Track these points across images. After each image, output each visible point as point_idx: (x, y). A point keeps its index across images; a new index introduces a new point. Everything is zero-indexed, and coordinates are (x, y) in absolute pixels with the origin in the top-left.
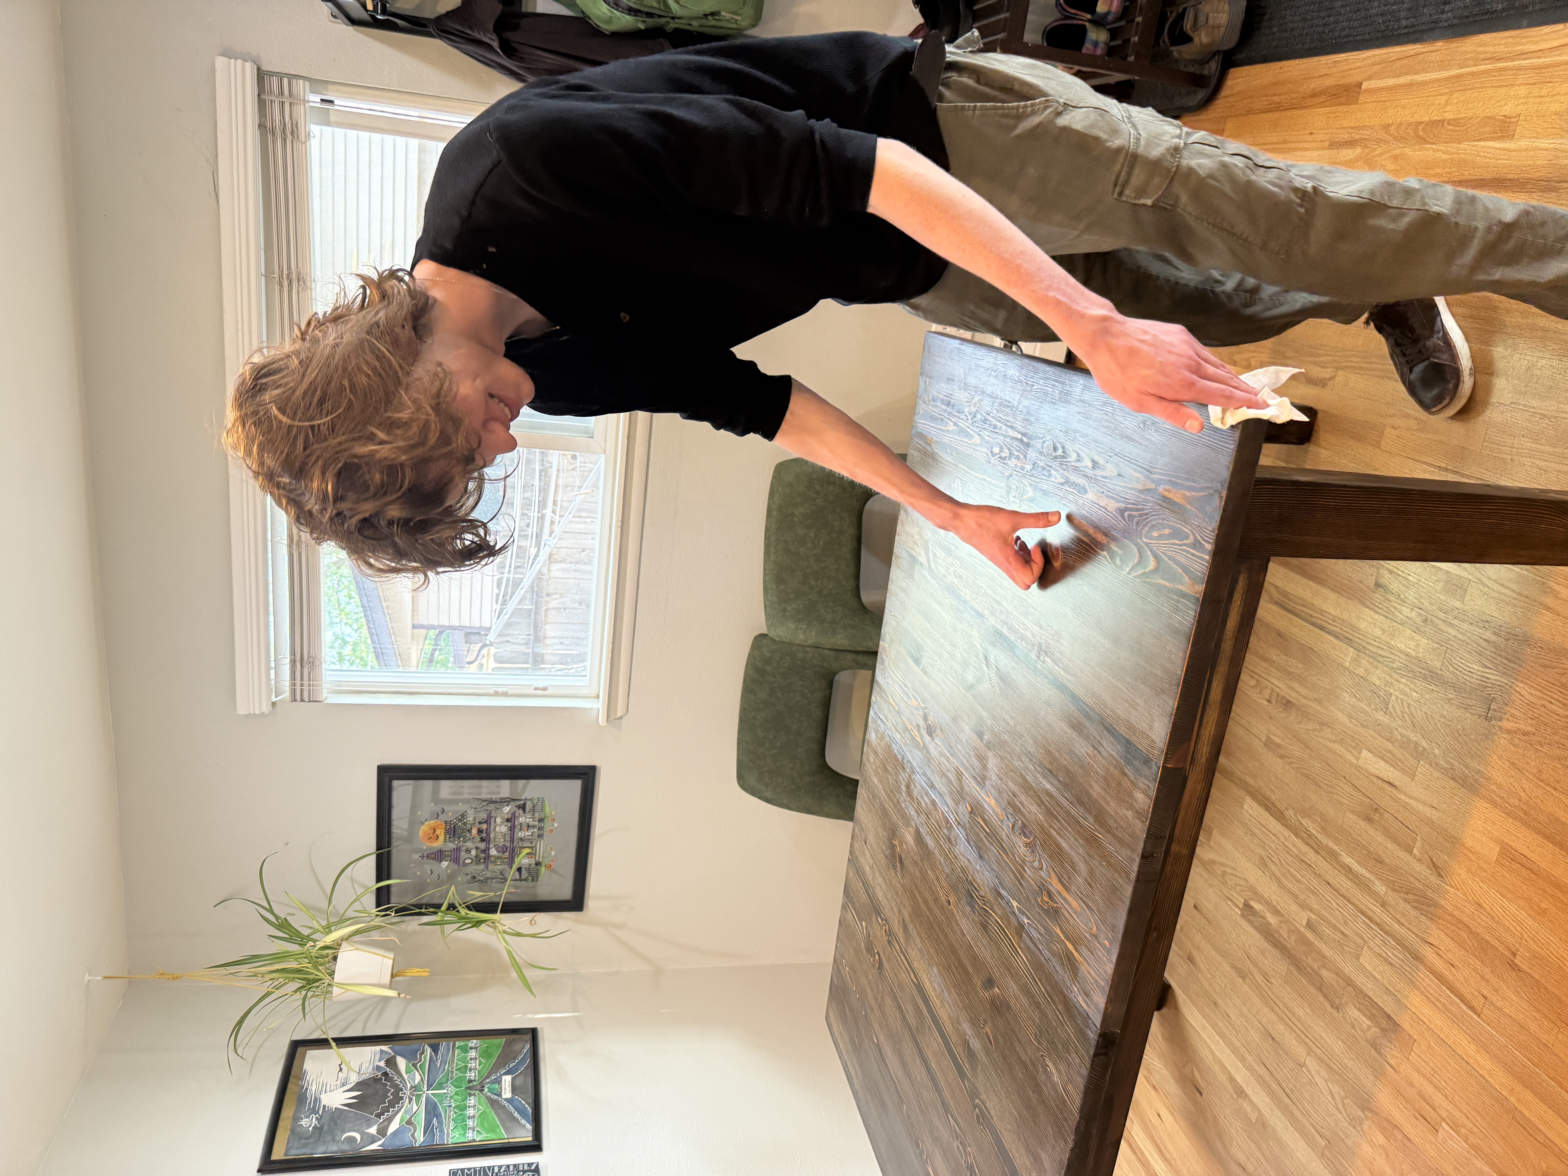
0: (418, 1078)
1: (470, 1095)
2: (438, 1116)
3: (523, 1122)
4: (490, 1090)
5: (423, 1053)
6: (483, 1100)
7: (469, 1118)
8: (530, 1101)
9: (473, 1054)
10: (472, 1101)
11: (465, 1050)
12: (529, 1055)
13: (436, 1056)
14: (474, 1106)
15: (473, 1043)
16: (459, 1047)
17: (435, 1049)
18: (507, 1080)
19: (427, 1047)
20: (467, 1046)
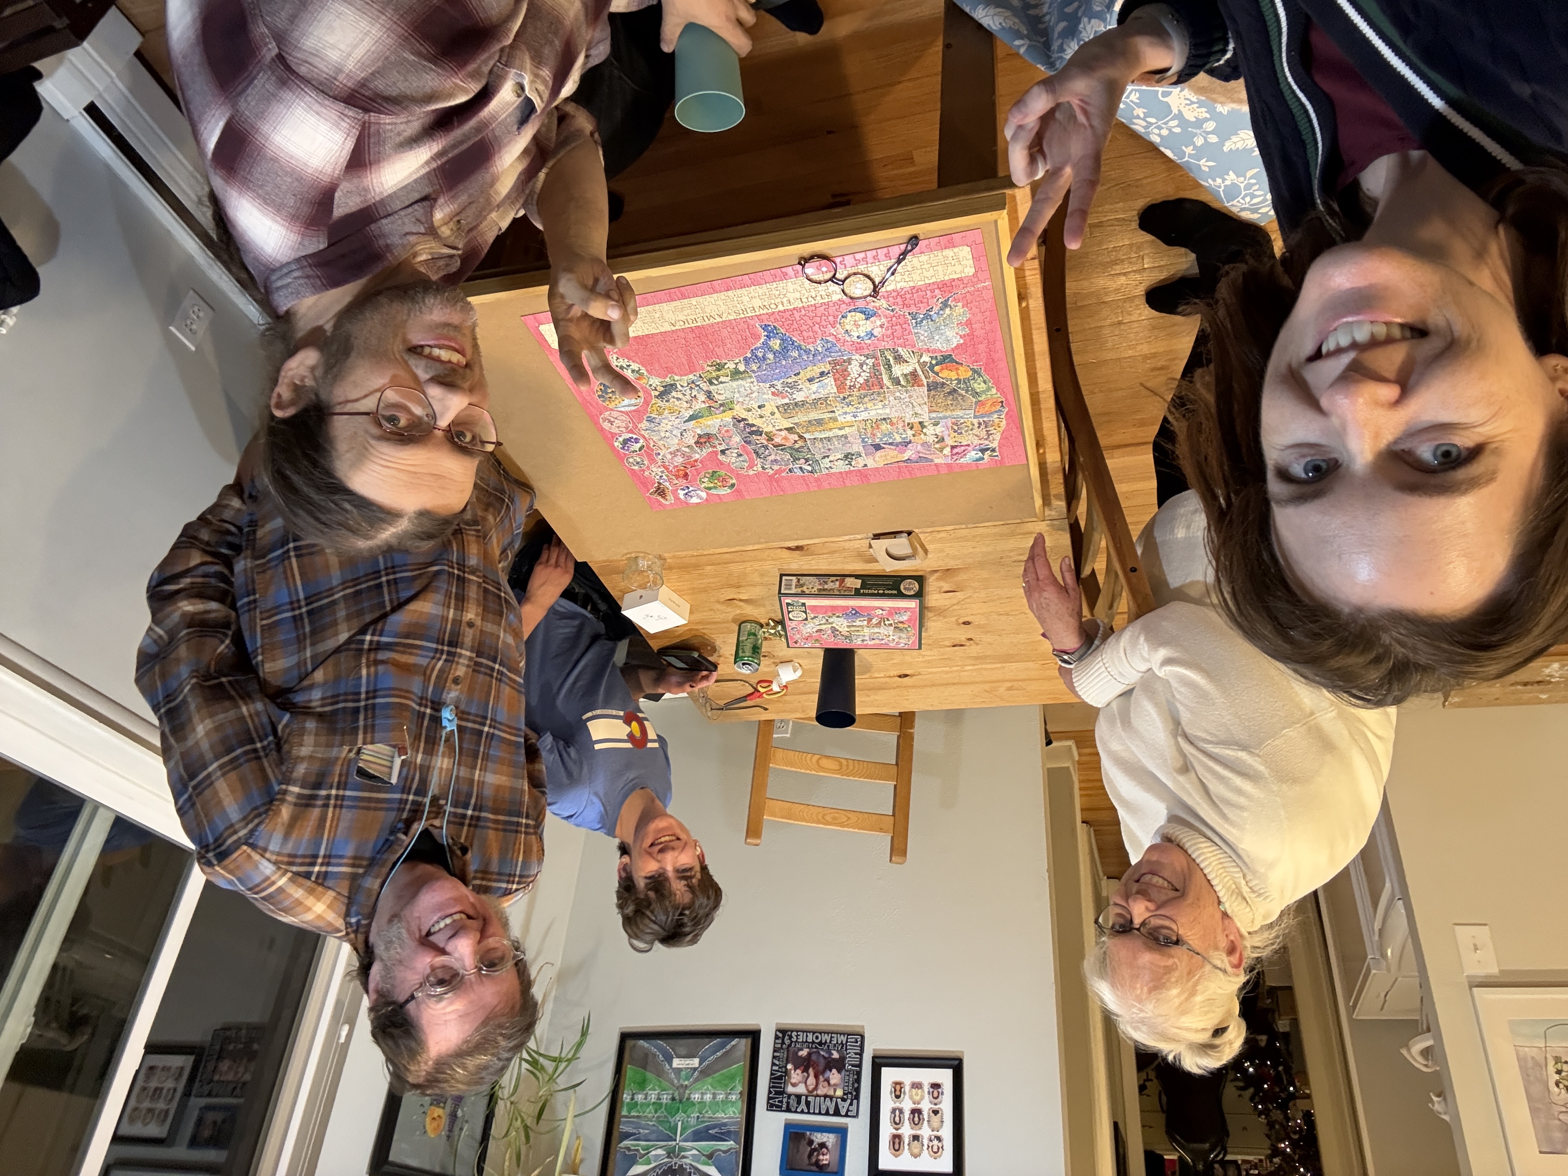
0: (660, 1152)
1: (688, 1099)
2: (708, 1128)
3: (728, 1047)
4: (687, 1079)
5: (629, 1149)
6: (698, 1085)
7: (714, 1098)
8: (707, 1040)
9: (640, 1097)
10: (696, 1097)
11: (634, 1105)
12: (653, 1042)
13: (634, 1134)
14: (702, 1094)
15: (626, 1097)
16: (629, 1112)
17: (627, 1136)
18: (677, 1063)
19: (622, 1145)
20: (628, 1104)
